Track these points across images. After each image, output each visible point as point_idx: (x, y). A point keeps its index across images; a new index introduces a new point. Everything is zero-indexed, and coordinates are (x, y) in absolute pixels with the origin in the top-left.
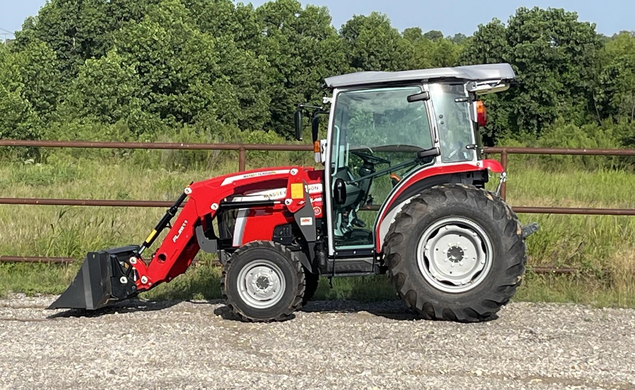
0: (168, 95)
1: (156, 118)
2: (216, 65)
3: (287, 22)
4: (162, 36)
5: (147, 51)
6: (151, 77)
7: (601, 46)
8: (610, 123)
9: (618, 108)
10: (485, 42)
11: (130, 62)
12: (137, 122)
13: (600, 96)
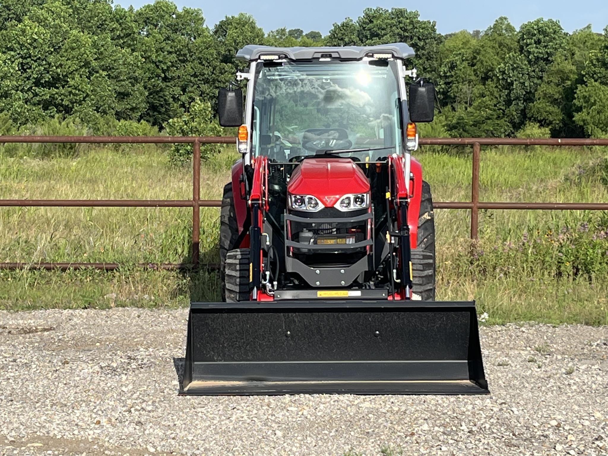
0: (49, 89)
1: (38, 110)
2: (94, 61)
3: (164, 23)
4: (42, 35)
5: (28, 49)
6: (32, 72)
7: (441, 42)
8: (449, 111)
9: (456, 96)
11: (13, 60)
12: (19, 114)
13: (441, 86)
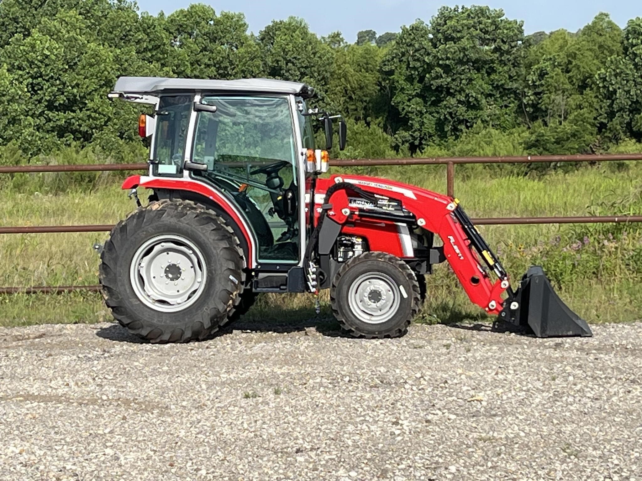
0: (65, 113)
1: (52, 138)
3: (200, 31)
4: (54, 50)
5: (39, 67)
6: (44, 94)
7: (530, 45)
8: (540, 126)
9: (548, 109)
10: (407, 45)
11: (21, 80)
12: (30, 143)
13: (530, 98)
